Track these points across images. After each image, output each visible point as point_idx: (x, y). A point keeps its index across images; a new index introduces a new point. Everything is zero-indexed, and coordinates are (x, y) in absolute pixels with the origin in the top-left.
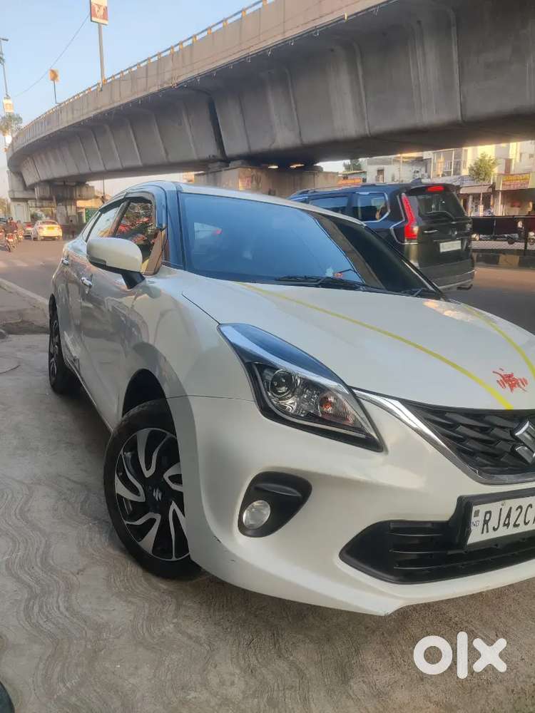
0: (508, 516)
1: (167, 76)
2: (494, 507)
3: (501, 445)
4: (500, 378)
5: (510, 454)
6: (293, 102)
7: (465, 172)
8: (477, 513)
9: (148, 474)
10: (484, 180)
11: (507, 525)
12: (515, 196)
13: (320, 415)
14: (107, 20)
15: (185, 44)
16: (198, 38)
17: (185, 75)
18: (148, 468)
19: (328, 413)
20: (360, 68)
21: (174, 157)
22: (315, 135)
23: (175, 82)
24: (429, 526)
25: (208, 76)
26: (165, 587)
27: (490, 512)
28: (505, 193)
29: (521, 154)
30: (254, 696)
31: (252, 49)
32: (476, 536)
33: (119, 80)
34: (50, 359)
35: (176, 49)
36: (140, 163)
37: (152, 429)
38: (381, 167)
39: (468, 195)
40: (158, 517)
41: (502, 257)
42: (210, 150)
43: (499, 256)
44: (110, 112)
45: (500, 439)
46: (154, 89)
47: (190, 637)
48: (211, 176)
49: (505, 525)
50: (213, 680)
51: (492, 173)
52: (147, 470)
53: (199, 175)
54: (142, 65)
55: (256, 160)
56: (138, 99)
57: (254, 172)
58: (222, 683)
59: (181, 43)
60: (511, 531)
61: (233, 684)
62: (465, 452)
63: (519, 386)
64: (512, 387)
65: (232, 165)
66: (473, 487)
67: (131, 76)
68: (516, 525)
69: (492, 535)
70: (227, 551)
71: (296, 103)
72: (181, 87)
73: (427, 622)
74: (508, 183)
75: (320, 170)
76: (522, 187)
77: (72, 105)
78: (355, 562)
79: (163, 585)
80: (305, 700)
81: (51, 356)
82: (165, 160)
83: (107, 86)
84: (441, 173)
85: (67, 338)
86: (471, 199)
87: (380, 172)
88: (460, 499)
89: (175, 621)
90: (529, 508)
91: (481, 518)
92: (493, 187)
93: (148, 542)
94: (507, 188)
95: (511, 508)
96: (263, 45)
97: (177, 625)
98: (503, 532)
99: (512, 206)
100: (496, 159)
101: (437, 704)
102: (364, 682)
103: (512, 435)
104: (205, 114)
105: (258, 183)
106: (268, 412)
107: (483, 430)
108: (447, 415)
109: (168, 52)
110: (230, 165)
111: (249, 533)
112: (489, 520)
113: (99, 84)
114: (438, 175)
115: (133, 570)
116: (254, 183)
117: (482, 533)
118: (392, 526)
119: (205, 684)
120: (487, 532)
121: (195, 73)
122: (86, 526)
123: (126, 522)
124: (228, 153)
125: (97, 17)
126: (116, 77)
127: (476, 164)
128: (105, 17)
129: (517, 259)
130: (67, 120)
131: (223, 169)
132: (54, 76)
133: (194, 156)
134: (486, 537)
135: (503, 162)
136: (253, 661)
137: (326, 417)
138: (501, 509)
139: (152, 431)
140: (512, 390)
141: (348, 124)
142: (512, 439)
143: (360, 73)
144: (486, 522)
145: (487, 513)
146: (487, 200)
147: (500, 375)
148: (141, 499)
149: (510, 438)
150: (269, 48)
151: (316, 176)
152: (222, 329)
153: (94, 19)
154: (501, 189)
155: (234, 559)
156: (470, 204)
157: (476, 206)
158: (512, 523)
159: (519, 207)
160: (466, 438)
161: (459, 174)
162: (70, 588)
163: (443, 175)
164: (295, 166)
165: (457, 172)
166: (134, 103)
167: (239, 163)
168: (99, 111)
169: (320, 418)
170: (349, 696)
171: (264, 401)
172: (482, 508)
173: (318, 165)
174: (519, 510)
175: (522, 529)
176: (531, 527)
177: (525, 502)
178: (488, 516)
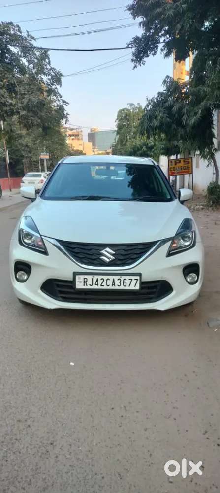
0: (97, 282)
2: (89, 277)
3: (95, 256)
5: (98, 259)
8: (79, 278)
11: (98, 285)
13: (37, 245)
19: (40, 244)
27: (87, 279)
32: (79, 285)
49: (96, 284)
60: (99, 287)
66: (78, 269)
69: (89, 287)
88: (74, 273)
90: (108, 280)
91: (82, 280)
95: (97, 279)
98: (95, 287)
106: (21, 243)
108: (73, 244)
111: (19, 281)
112: (87, 281)
117: (84, 285)
134: (86, 287)
137: (39, 246)
138: (93, 279)
144: (85, 282)
145: (84, 279)
149: (98, 253)
158: (100, 284)
171: (21, 241)
172: (83, 277)
174: (103, 280)
175: (105, 287)
176: (111, 287)
177: (105, 277)
178: (85, 280)
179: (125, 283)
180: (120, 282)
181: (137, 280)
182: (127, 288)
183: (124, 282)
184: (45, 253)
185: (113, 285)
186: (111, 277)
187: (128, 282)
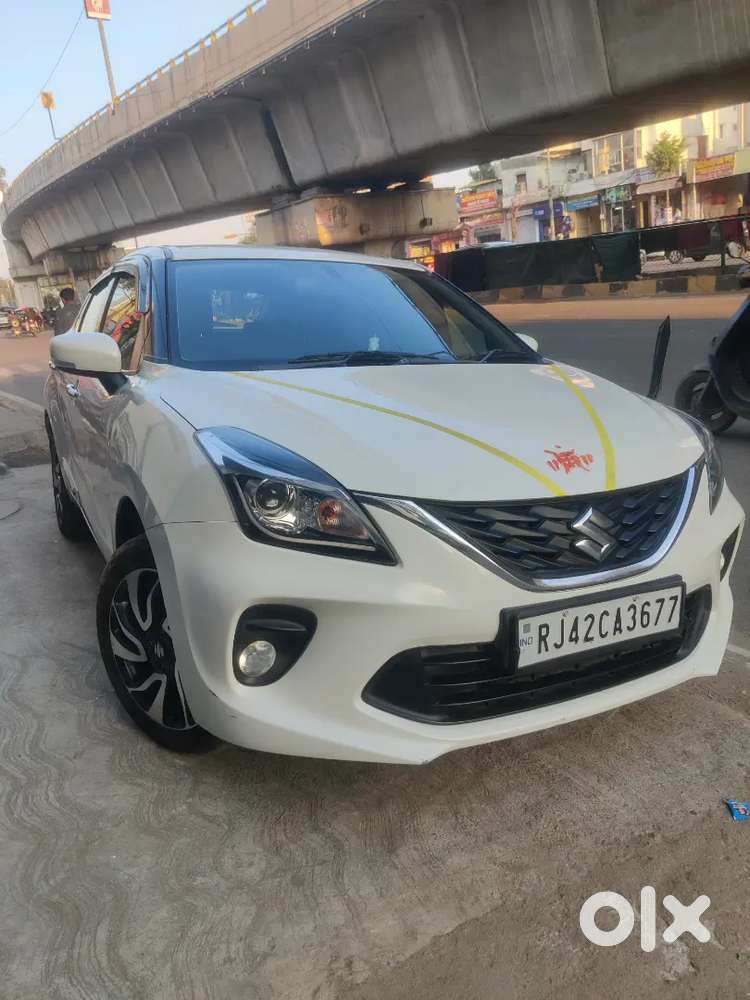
0: (575, 628)
1: (200, 83)
2: (553, 619)
3: (557, 541)
4: (551, 458)
5: (570, 551)
6: (376, 96)
7: (641, 163)
8: (527, 628)
9: (145, 626)
10: (669, 170)
11: (576, 639)
12: (716, 189)
13: (322, 530)
14: (109, 13)
15: (218, 35)
16: (235, 23)
17: (224, 76)
18: (144, 619)
19: (332, 527)
20: (463, 38)
21: (224, 196)
22: (412, 140)
23: (210, 91)
24: (475, 650)
25: (255, 74)
26: (182, 763)
27: (547, 626)
28: (701, 186)
29: (721, 127)
30: (274, 876)
31: (310, 30)
32: (529, 656)
33: (136, 96)
34: (55, 495)
35: (208, 43)
36: (178, 208)
37: (142, 570)
38: (520, 170)
39: (648, 195)
40: (164, 678)
41: (692, 281)
42: (271, 178)
43: (686, 281)
44: (129, 142)
45: (553, 534)
46: (184, 104)
47: (205, 817)
48: (278, 215)
49: (571, 640)
50: (228, 862)
51: (680, 160)
52: (144, 621)
53: (260, 215)
54: (163, 71)
55: (335, 185)
56: (164, 120)
57: (336, 202)
58: (239, 865)
59: (213, 33)
60: (582, 647)
61: (251, 864)
62: (506, 554)
63: (579, 465)
64: (568, 467)
65: (304, 195)
66: (518, 597)
67: (151, 89)
68: (587, 639)
69: (553, 654)
70: (225, 707)
71: (380, 97)
72: (220, 95)
73: (511, 773)
74: (703, 171)
75: (429, 186)
76: (727, 174)
77: (77, 138)
78: (384, 703)
79: (179, 761)
80: (339, 874)
81: (56, 491)
82: (213, 199)
83: (120, 107)
84: (606, 169)
85: (66, 465)
86: (653, 200)
87: (521, 177)
88: (503, 614)
89: (190, 800)
90: (605, 616)
91: (534, 634)
92: (683, 179)
93: (156, 710)
94: (704, 179)
95: (577, 619)
96: (323, 24)
97: (190, 805)
98: (569, 649)
99: (714, 203)
100: (683, 140)
101: (502, 864)
102: (416, 849)
103: (569, 528)
104: (259, 127)
105: (343, 217)
107: (531, 526)
108: (478, 511)
109: (197, 49)
110: (302, 195)
111: (249, 681)
112: (547, 635)
113: (109, 105)
114: (603, 173)
115: (144, 747)
116: (338, 217)
117: (540, 652)
118: (424, 654)
119: (217, 868)
120: (547, 650)
121: (237, 73)
122: (90, 701)
123: (130, 690)
124: (297, 179)
125: (94, 10)
126: (131, 93)
127: (655, 149)
128: (106, 9)
129: (712, 280)
130: (73, 161)
131: (292, 203)
132: (48, 101)
133: (252, 190)
134: (545, 657)
135: (694, 141)
136: (281, 837)
137: (332, 533)
138: (562, 622)
139: (144, 573)
140: (567, 471)
141: (456, 119)
142: (569, 532)
143: (465, 44)
144: (542, 639)
145: (541, 627)
146: (676, 199)
147: (555, 454)
148: (143, 658)
149: (566, 531)
150: (333, 26)
151: (424, 197)
152: (199, 436)
153: (91, 14)
154: (695, 182)
155: (234, 715)
156: (653, 208)
157: (662, 210)
158: (581, 635)
159: (723, 203)
160: (507, 537)
161: (633, 167)
162: (63, 775)
163: (610, 172)
164: (393, 186)
165: (629, 164)
166: (160, 126)
167: (314, 191)
168: (114, 143)
169: (321, 533)
170: (395, 866)
171: (249, 521)
172: (535, 622)
173: (424, 180)
174: (590, 620)
175: (598, 643)
176: (611, 640)
177: (596, 609)
178: (544, 631)
179: (645, 617)
180: (634, 618)
181: (675, 598)
182: (651, 630)
183: (643, 613)
184: (383, 555)
185: (616, 629)
186: (611, 606)
187: (653, 609)
